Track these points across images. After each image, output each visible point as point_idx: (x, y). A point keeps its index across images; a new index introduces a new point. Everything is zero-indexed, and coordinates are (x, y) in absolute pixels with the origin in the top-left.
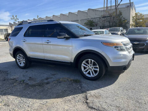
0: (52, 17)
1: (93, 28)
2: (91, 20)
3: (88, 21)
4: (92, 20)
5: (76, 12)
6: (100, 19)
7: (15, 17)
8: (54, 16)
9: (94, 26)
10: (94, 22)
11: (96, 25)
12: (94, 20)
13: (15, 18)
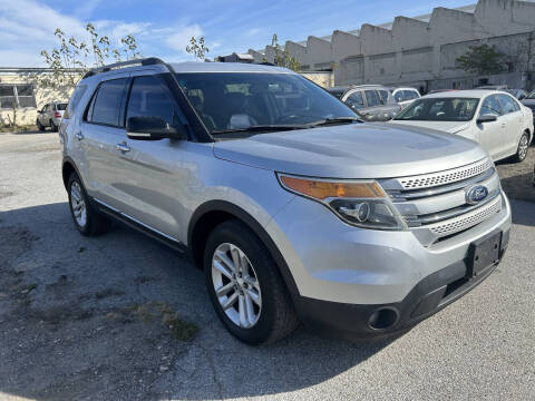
0: (330, 40)
1: (492, 78)
2: (490, 45)
3: (476, 49)
4: (494, 46)
5: (426, 16)
6: (530, 40)
7: (197, 43)
8: (336, 32)
9: (497, 70)
10: (501, 55)
11: (511, 68)
12: (503, 47)
13: (200, 45)
